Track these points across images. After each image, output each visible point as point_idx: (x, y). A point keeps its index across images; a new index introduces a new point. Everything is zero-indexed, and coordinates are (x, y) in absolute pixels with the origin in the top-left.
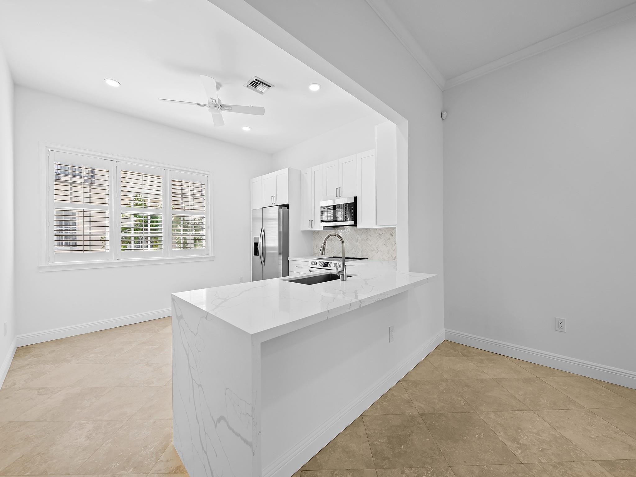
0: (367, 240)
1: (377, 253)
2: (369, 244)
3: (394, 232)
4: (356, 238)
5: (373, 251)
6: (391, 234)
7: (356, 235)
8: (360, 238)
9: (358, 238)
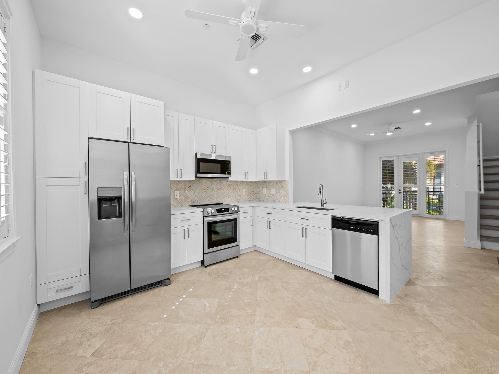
0: (221, 189)
1: (228, 198)
2: (222, 192)
3: (238, 184)
4: (212, 188)
5: (225, 197)
6: (237, 185)
7: (212, 186)
8: (215, 188)
9: (213, 188)
